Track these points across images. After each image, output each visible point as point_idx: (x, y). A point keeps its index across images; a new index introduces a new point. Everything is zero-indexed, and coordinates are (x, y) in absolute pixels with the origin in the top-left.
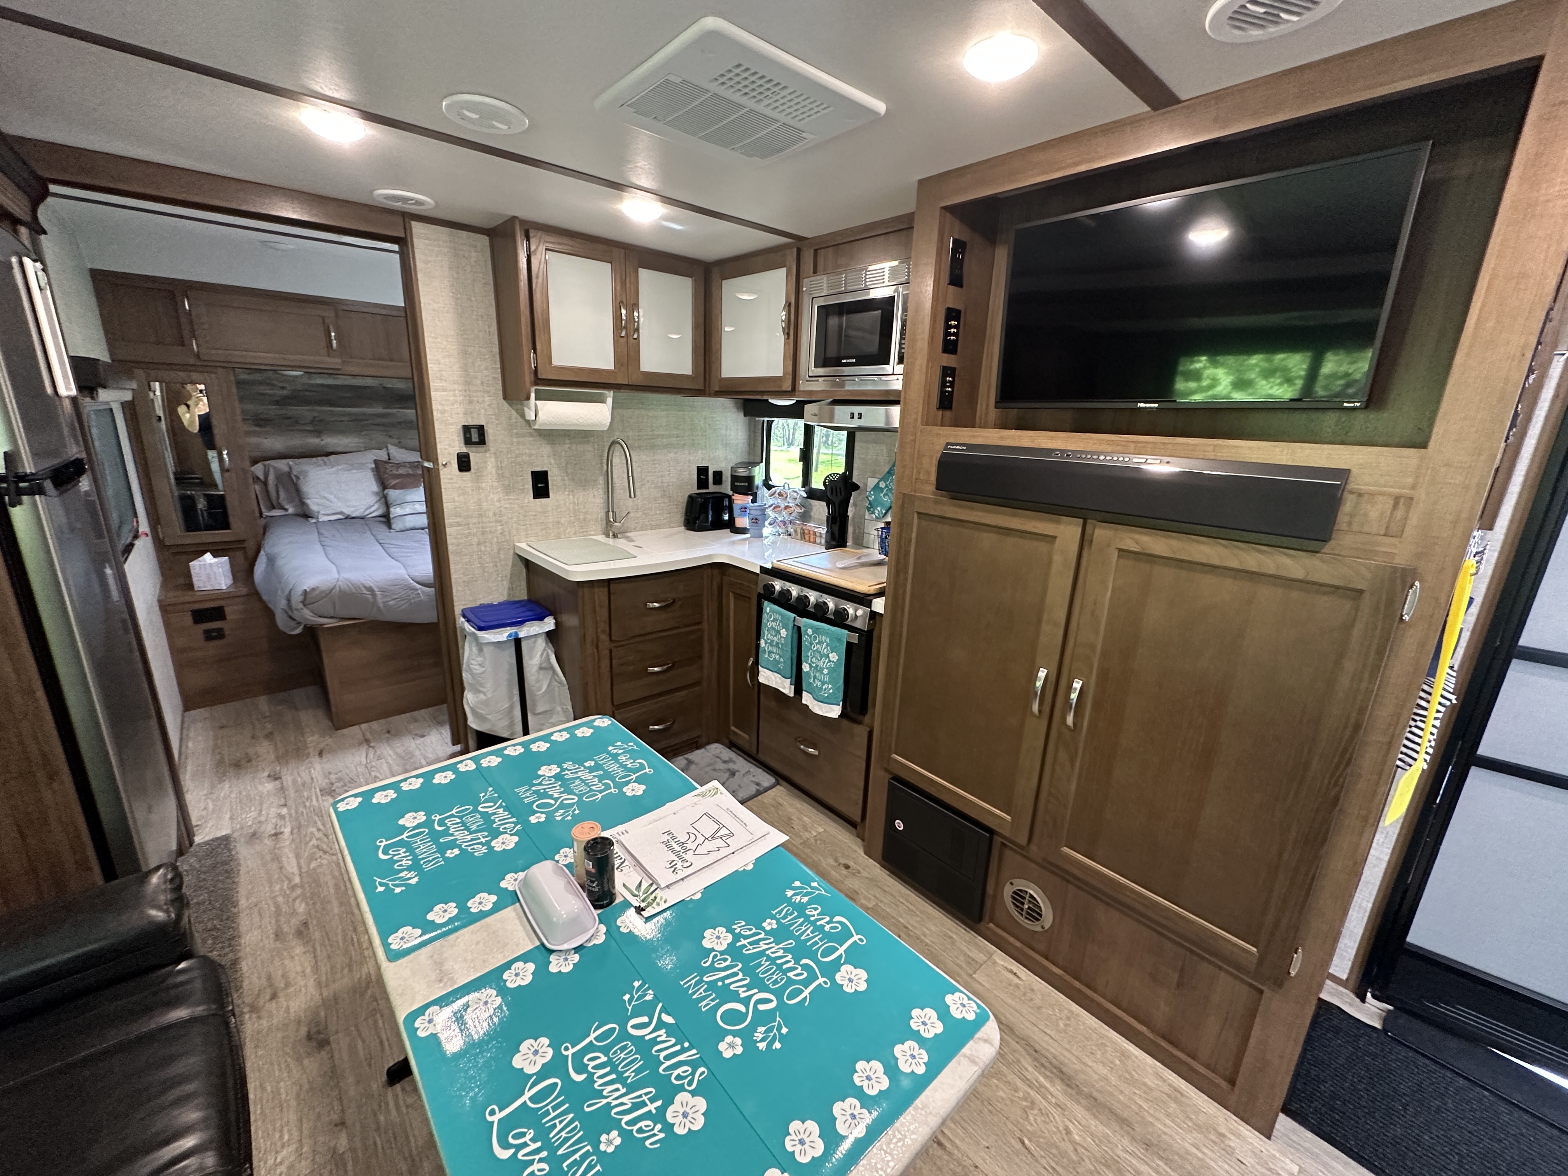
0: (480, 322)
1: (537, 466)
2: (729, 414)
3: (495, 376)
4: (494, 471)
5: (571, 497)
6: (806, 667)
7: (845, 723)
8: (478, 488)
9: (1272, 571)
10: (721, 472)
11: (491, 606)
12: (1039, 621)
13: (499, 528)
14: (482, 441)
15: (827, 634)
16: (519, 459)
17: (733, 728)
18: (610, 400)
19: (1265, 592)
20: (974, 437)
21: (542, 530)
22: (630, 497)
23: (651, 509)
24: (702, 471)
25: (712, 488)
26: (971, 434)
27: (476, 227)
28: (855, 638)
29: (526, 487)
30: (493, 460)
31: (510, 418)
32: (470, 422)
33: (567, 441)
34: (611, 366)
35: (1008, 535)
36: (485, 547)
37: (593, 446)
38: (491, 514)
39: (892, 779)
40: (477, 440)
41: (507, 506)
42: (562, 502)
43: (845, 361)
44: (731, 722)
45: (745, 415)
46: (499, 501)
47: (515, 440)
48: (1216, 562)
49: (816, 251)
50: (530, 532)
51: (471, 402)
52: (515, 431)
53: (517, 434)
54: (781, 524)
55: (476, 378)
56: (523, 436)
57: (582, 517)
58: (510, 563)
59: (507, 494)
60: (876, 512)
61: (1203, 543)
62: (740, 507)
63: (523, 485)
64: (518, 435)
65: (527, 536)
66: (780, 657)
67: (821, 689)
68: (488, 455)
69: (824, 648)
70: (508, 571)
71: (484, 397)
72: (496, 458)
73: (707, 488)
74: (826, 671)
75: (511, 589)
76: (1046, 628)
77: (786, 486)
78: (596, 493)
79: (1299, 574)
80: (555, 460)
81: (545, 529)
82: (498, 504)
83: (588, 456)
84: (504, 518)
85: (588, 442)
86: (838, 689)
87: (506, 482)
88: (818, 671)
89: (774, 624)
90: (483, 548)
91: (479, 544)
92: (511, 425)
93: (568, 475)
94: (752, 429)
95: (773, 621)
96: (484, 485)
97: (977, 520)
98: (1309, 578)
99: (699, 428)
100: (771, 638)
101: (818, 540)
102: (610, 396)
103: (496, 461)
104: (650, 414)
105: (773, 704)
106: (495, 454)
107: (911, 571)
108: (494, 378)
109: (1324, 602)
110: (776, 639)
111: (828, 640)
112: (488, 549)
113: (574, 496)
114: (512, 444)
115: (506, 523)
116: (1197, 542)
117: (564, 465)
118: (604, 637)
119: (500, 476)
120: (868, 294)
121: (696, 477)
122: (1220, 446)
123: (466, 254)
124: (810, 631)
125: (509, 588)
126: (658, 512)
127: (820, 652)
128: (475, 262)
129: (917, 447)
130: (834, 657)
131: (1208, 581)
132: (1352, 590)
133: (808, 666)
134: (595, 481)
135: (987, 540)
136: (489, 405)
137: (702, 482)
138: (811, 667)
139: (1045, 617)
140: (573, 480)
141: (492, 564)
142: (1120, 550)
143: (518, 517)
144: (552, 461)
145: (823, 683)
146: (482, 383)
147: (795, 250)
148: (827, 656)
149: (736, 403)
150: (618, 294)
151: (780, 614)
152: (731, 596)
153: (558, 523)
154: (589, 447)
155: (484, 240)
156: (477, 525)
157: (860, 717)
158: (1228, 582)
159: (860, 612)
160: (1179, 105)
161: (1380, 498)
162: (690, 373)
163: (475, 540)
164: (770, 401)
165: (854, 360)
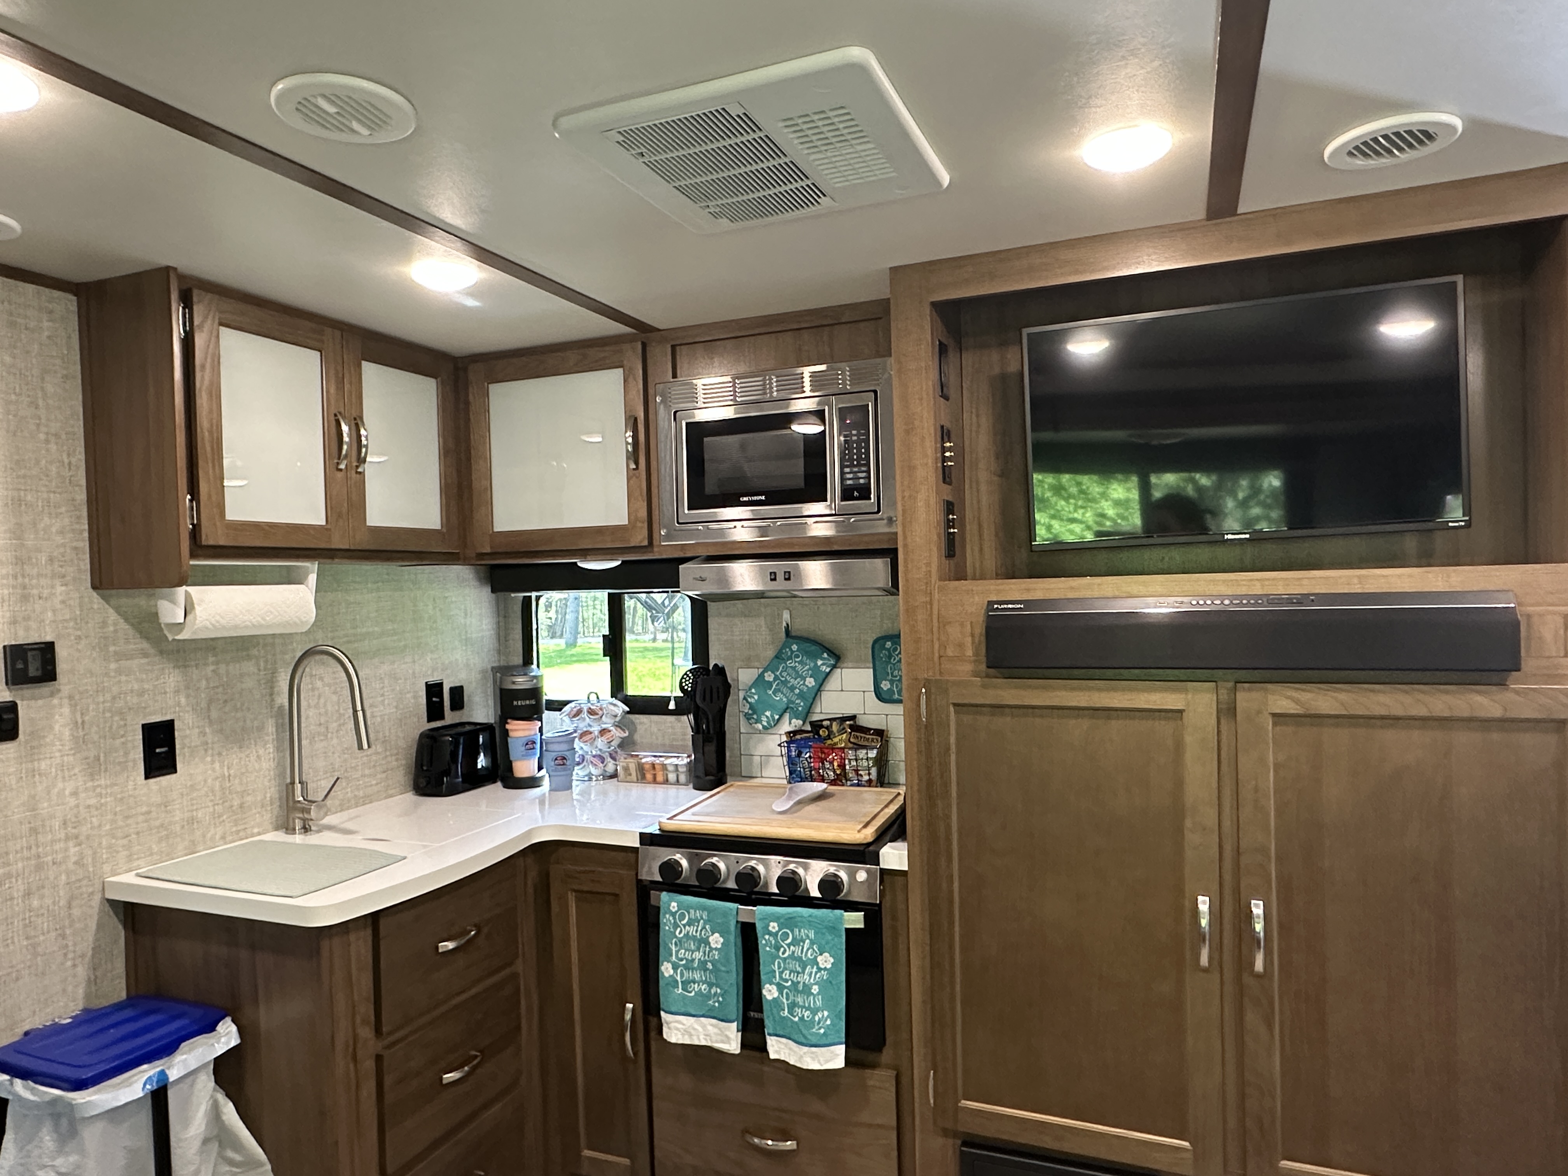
0: (53, 447)
1: (154, 713)
2: (467, 591)
3: (80, 544)
4: (67, 733)
5: (217, 765)
6: (770, 992)
7: (852, 1071)
8: (33, 772)
9: (1466, 714)
10: (461, 687)
11: (56, 1030)
12: (1179, 830)
13: (73, 850)
14: (48, 674)
15: (810, 923)
16: (120, 704)
17: (587, 1153)
18: (312, 578)
19: (1463, 738)
20: (1028, 590)
21: (160, 840)
22: (360, 747)
23: (355, 768)
24: (434, 690)
25: (450, 717)
26: (1023, 586)
27: (52, 278)
28: (855, 920)
29: (131, 756)
30: (66, 710)
31: (104, 624)
32: (22, 638)
33: (211, 659)
34: (319, 519)
35: (1109, 718)
36: (42, 897)
37: (258, 665)
38: (57, 824)
39: (965, 1144)
40: (39, 673)
41: (92, 801)
42: (200, 778)
43: (745, 499)
44: (583, 1141)
45: (493, 591)
46: (75, 794)
47: (113, 666)
48: (1399, 712)
49: (673, 347)
50: (136, 848)
51: (25, 598)
52: (112, 649)
53: (115, 653)
54: (596, 761)
55: (39, 550)
56: (129, 657)
57: (236, 803)
58: (93, 925)
59: (92, 777)
60: (764, 719)
61: (1379, 691)
62: (524, 741)
63: (126, 754)
64: (120, 656)
65: (130, 858)
66: (711, 985)
67: (812, 1021)
68: (55, 701)
69: (807, 951)
70: (86, 944)
71: (53, 587)
72: (73, 706)
73: (442, 717)
74: (815, 989)
75: (93, 981)
76: (1192, 838)
77: (593, 698)
78: (261, 752)
79: (1496, 712)
80: (188, 696)
81: (167, 837)
82: (72, 802)
83: (249, 683)
84: (85, 830)
85: (249, 658)
86: (838, 1016)
87: (92, 754)
88: (797, 991)
89: (691, 930)
90: (36, 903)
91: (28, 894)
92: (106, 638)
93: (211, 723)
94: (502, 613)
95: (689, 924)
96: (43, 765)
97: (1056, 702)
98: (1509, 715)
99: (426, 616)
100: (688, 955)
101: (672, 777)
102: (312, 570)
103: (73, 712)
104: (351, 599)
105: (685, 1081)
106: (71, 698)
107: (954, 794)
108: (76, 548)
109: (1528, 739)
110: (698, 955)
111: (812, 935)
112: (48, 901)
113: (222, 763)
114: (107, 674)
115: (88, 837)
116: (1372, 691)
117: (204, 704)
118: (366, 1033)
119: (80, 742)
120: (787, 407)
121: (423, 700)
122: (1363, 576)
123: (32, 325)
124: (774, 926)
125: (89, 981)
126: (367, 772)
127: (799, 959)
128: (49, 337)
129: (935, 612)
130: (826, 961)
131: (1389, 736)
132: (1553, 721)
133: (774, 988)
134: (261, 728)
135: (1077, 728)
136: (63, 602)
137: (434, 711)
138: (780, 988)
139: (1188, 823)
140: (221, 731)
141: (53, 934)
142: (1274, 715)
143: (113, 821)
144: (183, 700)
145: (814, 1012)
146: (51, 560)
147: (639, 346)
148: (815, 962)
149: (477, 572)
150: (333, 402)
151: (704, 908)
152: (571, 898)
153: (192, 821)
154: (249, 667)
155: (67, 304)
156: (26, 853)
157: (871, 1057)
158: (1416, 736)
159: (862, 876)
160: (1236, 218)
161: (1549, 617)
162: (438, 526)
163: (19, 887)
164: (580, 564)
165: (763, 498)
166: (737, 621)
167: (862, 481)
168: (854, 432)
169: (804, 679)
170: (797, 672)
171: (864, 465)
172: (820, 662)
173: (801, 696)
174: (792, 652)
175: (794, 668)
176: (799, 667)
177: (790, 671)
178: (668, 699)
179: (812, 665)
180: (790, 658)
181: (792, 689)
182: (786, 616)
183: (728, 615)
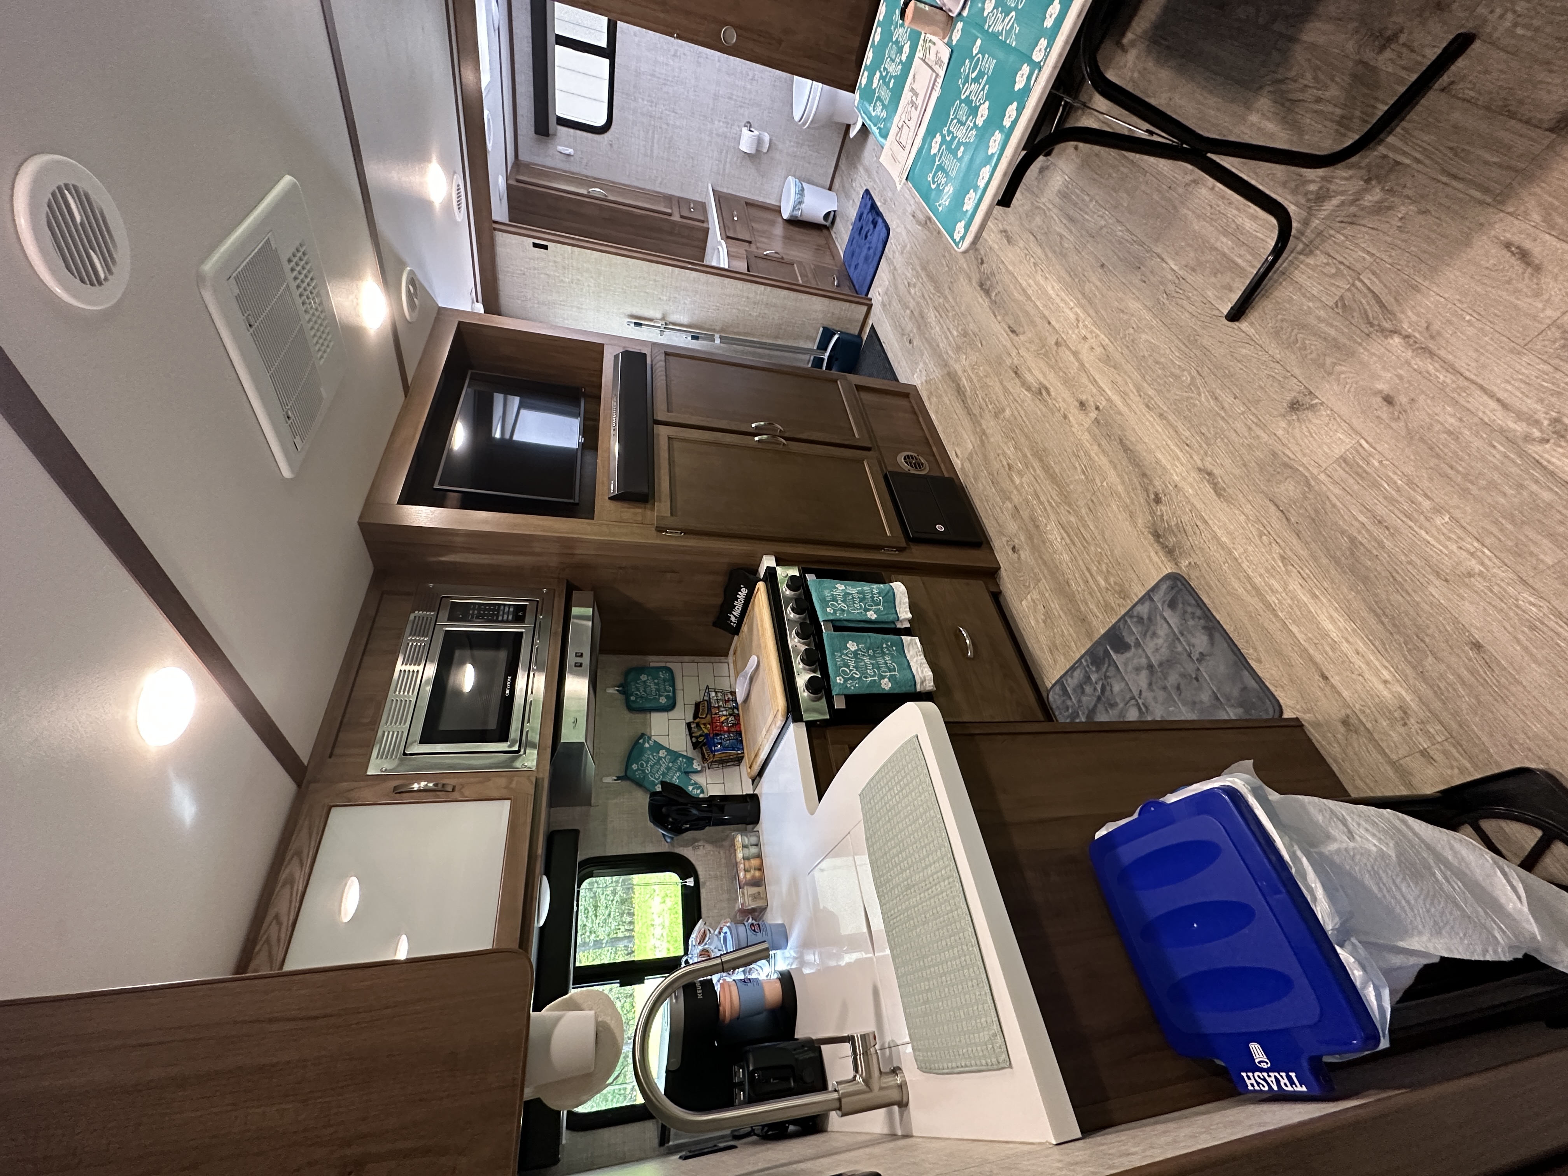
6: (872, 616)
66: (883, 654)
89: (851, 665)
95: (848, 667)
100: (870, 668)
110: (867, 660)
124: (828, 608)
133: (869, 613)
164: (542, 923)
165: (510, 678)
166: (610, 826)
167: (511, 609)
168: (471, 612)
169: (660, 758)
170: (655, 764)
171: (499, 608)
172: (647, 745)
173: (674, 761)
174: (638, 769)
175: (652, 767)
176: (651, 763)
177: (655, 770)
178: (684, 887)
179: (649, 752)
180: (643, 771)
181: (668, 769)
182: (609, 780)
183: (605, 835)
